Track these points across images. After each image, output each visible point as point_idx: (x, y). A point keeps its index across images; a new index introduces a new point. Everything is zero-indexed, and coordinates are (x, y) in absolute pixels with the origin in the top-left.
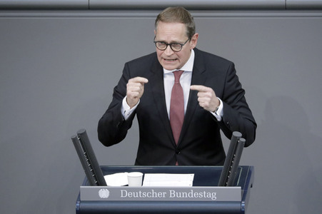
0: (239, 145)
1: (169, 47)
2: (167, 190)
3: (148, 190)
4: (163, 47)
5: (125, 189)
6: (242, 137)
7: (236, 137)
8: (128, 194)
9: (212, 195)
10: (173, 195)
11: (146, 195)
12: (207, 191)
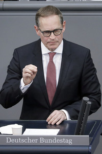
0: (87, 106)
1: (52, 33)
2: (38, 137)
3: (26, 137)
5: (9, 137)
6: (89, 101)
7: (85, 101)
8: (11, 141)
9: (69, 141)
10: (42, 141)
11: (23, 141)
12: (66, 138)
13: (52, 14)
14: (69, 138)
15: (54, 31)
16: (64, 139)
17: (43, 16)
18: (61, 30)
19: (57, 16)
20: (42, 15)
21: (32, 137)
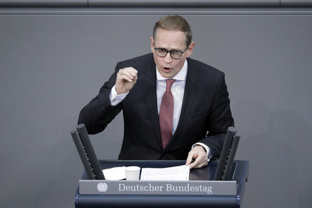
1: (169, 54)
2: (163, 184)
3: (146, 183)
4: (163, 54)
5: (123, 183)
7: (231, 132)
8: (126, 188)
9: (208, 188)
10: (169, 189)
11: (143, 189)
12: (203, 185)
13: (176, 29)
14: (207, 185)
15: (172, 52)
16: (201, 187)
17: (163, 28)
18: (182, 53)
19: (182, 33)
20: (162, 26)
21: (155, 184)
